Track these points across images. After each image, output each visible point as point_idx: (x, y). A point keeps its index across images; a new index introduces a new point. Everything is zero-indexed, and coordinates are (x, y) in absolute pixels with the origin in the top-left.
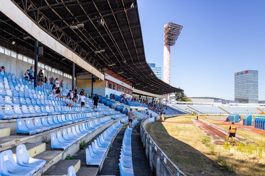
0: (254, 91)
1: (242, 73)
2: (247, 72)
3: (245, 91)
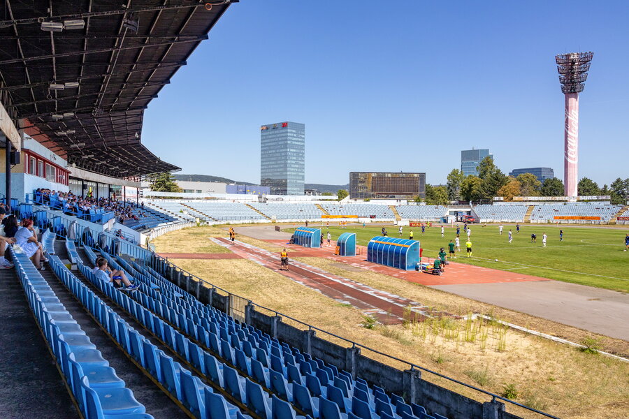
0: (297, 166)
1: (275, 127)
2: (285, 125)
3: (281, 166)
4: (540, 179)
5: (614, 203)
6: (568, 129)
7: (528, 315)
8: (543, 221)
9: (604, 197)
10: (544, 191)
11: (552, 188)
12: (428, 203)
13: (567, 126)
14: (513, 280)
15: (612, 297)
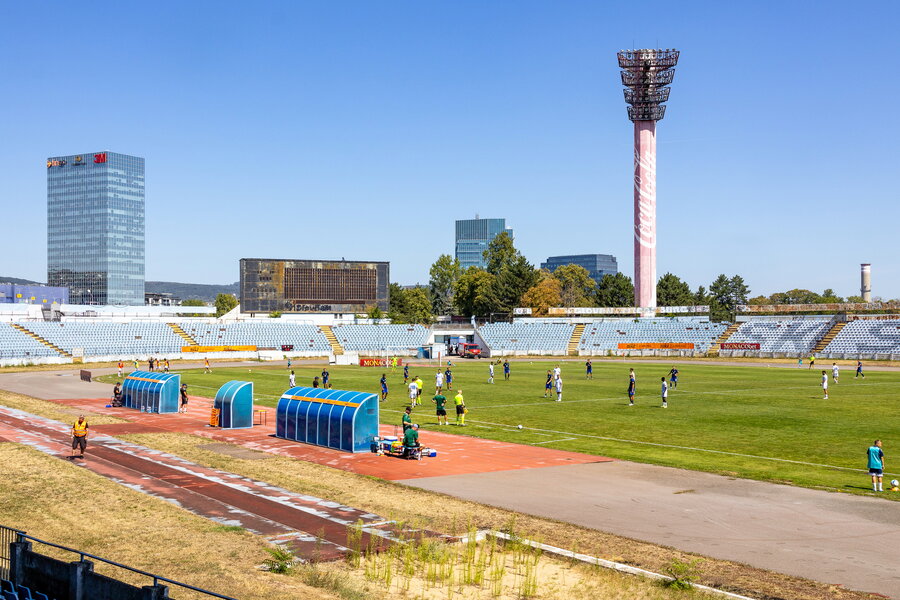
0: (129, 245)
1: (78, 163)
2: (100, 159)
3: (94, 243)
4: (594, 275)
5: (715, 319)
6: (639, 185)
7: (576, 527)
8: (600, 353)
9: (699, 309)
10: (600, 297)
11: (615, 293)
12: (394, 320)
13: (637, 180)
14: (550, 462)
15: (713, 486)
